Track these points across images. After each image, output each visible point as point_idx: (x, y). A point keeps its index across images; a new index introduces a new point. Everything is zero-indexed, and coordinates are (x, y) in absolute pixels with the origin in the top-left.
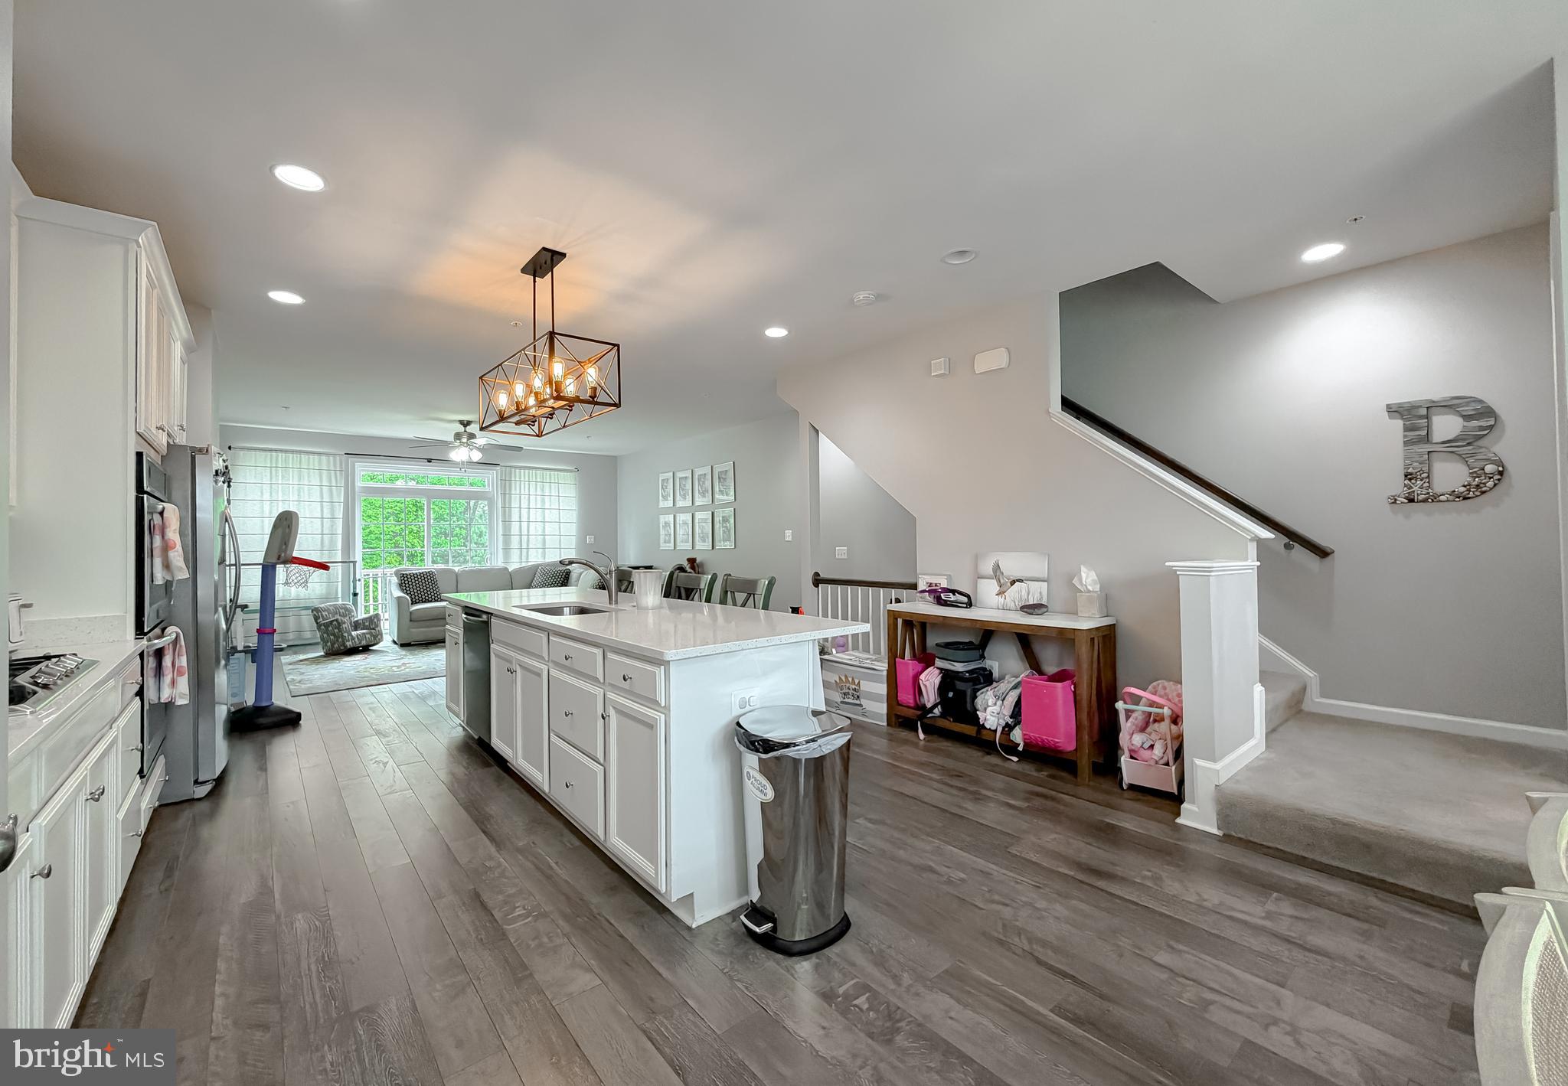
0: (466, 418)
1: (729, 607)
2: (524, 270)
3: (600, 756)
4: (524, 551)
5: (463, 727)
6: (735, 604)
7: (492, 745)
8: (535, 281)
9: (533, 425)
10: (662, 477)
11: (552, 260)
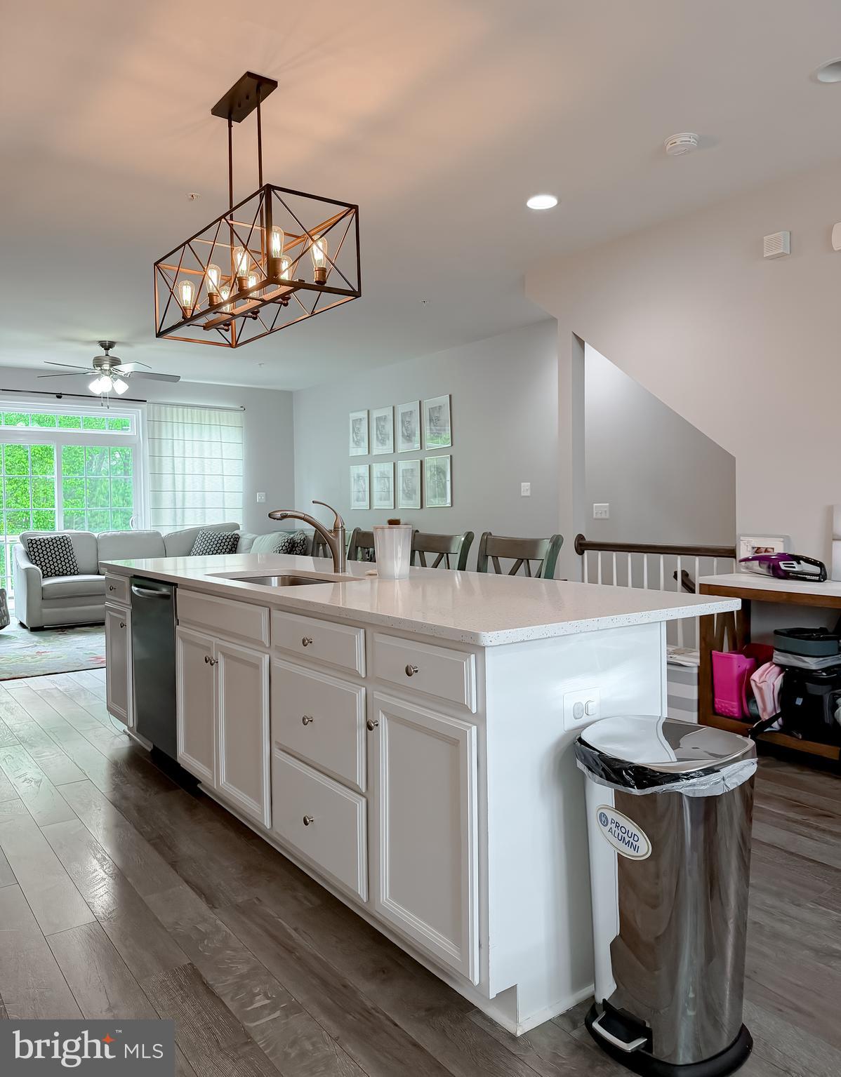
0: (107, 337)
1: (491, 575)
2: (216, 111)
3: (361, 782)
4: (179, 511)
5: (129, 735)
6: (498, 571)
7: (179, 761)
8: (230, 126)
9: (227, 330)
10: (353, 416)
11: (258, 90)
